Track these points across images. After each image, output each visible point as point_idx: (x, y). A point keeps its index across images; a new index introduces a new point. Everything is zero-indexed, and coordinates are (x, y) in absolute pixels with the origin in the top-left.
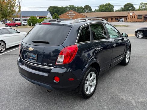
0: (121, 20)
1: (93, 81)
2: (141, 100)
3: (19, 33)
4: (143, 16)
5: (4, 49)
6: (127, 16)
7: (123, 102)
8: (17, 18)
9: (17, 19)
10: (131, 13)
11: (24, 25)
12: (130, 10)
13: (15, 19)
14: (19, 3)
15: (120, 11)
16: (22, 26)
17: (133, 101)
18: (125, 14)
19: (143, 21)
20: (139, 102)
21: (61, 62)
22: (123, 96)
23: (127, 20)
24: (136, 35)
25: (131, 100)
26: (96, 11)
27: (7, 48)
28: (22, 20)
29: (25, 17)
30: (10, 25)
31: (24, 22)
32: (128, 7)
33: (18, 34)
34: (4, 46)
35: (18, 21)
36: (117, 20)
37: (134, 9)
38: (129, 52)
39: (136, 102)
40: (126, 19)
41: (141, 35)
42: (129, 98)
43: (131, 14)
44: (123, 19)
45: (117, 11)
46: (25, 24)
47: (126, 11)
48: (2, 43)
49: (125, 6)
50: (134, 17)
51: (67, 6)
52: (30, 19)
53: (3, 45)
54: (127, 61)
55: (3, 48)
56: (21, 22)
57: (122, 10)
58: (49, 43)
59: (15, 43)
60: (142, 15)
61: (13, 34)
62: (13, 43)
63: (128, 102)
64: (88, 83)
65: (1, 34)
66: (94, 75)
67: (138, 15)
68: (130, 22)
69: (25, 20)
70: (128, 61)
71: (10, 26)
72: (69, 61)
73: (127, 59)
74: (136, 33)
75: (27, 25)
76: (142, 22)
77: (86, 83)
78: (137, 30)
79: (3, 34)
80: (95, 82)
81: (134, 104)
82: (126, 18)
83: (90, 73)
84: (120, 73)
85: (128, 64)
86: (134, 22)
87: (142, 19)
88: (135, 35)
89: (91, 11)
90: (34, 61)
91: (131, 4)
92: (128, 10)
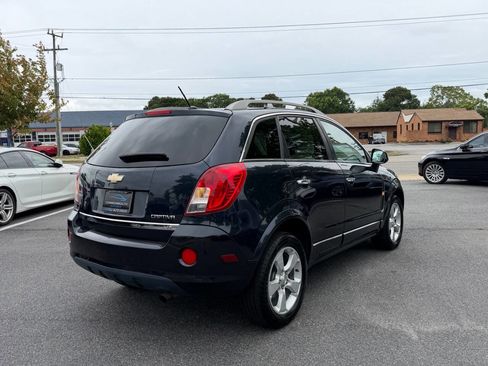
0: (377, 136)
1: (291, 276)
2: (434, 327)
3: (58, 166)
4: (444, 124)
5: (9, 216)
6: (395, 127)
8: (44, 134)
9: (46, 136)
11: (66, 153)
12: (404, 107)
13: (39, 136)
14: (56, 85)
15: (374, 111)
17: (411, 331)
18: (387, 118)
19: (445, 140)
20: (427, 334)
21: (200, 206)
22: (381, 321)
23: (395, 136)
24: (422, 173)
25: (405, 330)
27: (19, 210)
28: (61, 138)
29: (71, 129)
31: (69, 145)
32: (398, 99)
34: (11, 204)
35: (48, 140)
36: (366, 137)
37: (414, 104)
38: (397, 210)
39: (419, 332)
40: (392, 135)
41: (437, 175)
42: (401, 326)
43: (407, 118)
44: (383, 135)
45: (363, 111)
46: (72, 150)
47: (392, 111)
48: (5, 196)
49: (387, 96)
50: (416, 128)
51: (206, 96)
52: (88, 135)
53: (7, 203)
54: (394, 236)
55: (7, 211)
56: (59, 143)
57: (381, 108)
58: (167, 159)
59: (45, 197)
60: (441, 122)
61: (39, 170)
62: (39, 198)
64: (277, 277)
65: (4, 168)
66: (294, 258)
67: (430, 122)
68: (406, 142)
69: (71, 140)
70: (397, 236)
72: (223, 204)
73: (392, 230)
74: (423, 167)
75: (76, 153)
76: (442, 142)
77: (273, 279)
78: (423, 158)
79: (8, 167)
80: (298, 279)
81: (415, 337)
82: (392, 131)
83: (283, 250)
84: (374, 269)
85: (397, 245)
86: (417, 142)
87: (441, 132)
88: (420, 174)
90: (122, 211)
91: (405, 90)
92: (397, 107)
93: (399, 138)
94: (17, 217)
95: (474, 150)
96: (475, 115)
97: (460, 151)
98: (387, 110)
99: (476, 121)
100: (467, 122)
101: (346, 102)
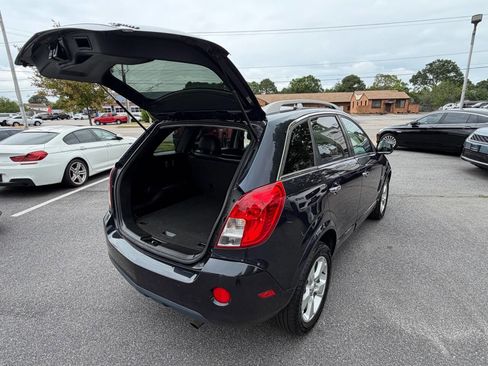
3: (119, 139)
4: (383, 102)
5: (84, 179)
6: (350, 103)
7: (409, 344)
10: (358, 96)
12: (355, 89)
13: (116, 109)
15: (335, 91)
16: (130, 124)
17: (436, 339)
18: (344, 97)
19: (383, 112)
20: (454, 344)
23: (349, 109)
26: (285, 91)
27: (90, 174)
28: (130, 110)
30: (104, 121)
32: (351, 84)
33: (117, 142)
34: (84, 170)
35: (122, 111)
37: (362, 87)
38: (385, 187)
40: (346, 109)
42: (423, 329)
45: (327, 91)
47: (348, 92)
48: (79, 165)
49: (344, 81)
50: (363, 104)
53: (81, 169)
54: (382, 208)
55: (82, 176)
57: (340, 89)
60: (381, 100)
62: (106, 163)
63: (423, 344)
66: (322, 264)
67: (373, 100)
69: (137, 111)
71: (105, 124)
73: (382, 203)
74: (380, 137)
76: (382, 114)
78: (381, 130)
79: (80, 142)
80: (323, 281)
82: (347, 106)
85: (383, 215)
86: (364, 114)
87: (380, 107)
89: (275, 91)
91: (356, 77)
92: (351, 89)
93: (352, 111)
94: (90, 179)
95: (420, 126)
96: (404, 95)
97: (410, 126)
98: (344, 91)
99: (405, 100)
100: (398, 101)
101: (317, 84)
